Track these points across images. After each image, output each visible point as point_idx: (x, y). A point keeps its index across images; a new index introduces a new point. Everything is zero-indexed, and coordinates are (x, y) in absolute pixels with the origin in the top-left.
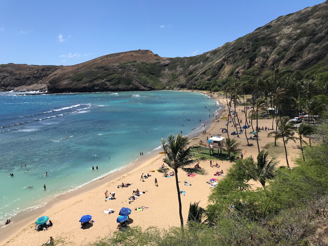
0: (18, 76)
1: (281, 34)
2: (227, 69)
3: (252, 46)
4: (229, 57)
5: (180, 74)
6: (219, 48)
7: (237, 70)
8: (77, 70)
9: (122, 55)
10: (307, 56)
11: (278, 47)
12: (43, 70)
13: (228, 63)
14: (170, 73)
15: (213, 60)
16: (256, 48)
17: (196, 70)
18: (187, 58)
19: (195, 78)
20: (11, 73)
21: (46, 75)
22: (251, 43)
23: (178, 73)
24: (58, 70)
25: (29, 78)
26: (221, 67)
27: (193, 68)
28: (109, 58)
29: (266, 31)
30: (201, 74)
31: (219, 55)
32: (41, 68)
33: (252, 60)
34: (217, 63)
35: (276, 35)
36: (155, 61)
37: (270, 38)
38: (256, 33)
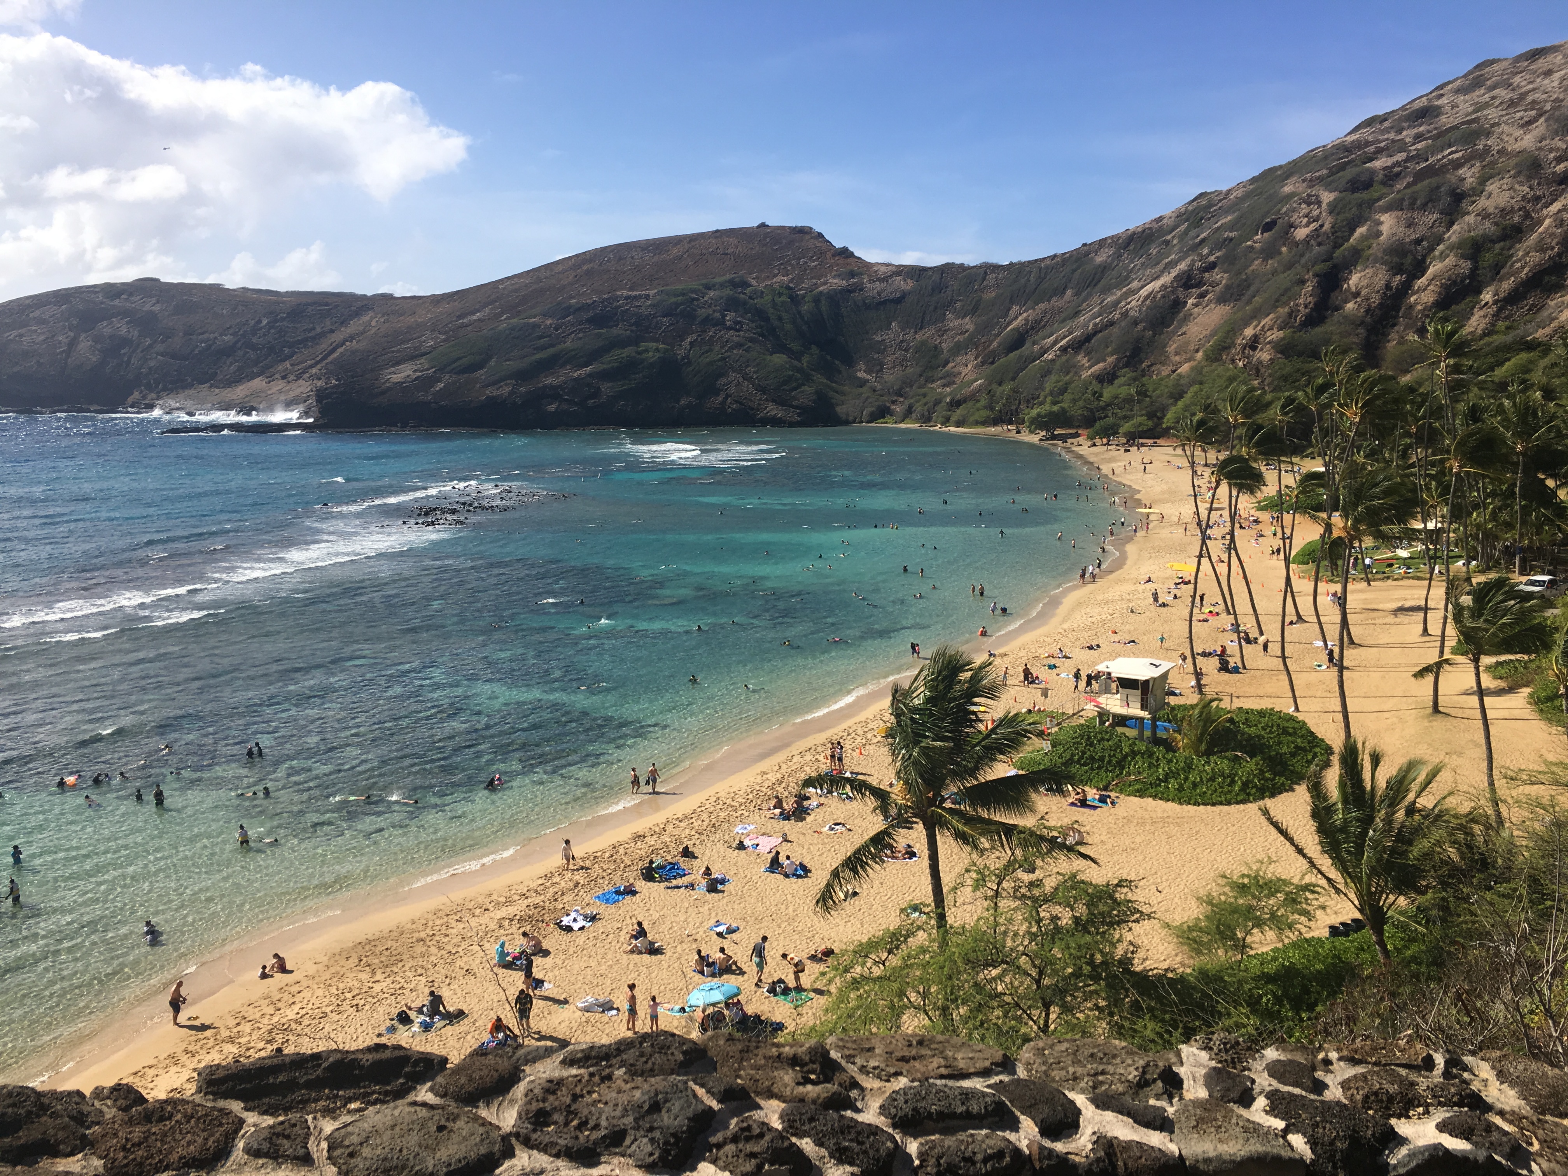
0: (177, 342)
1: (1487, 150)
2: (1202, 323)
3: (1333, 208)
4: (1212, 266)
5: (958, 349)
6: (1160, 219)
7: (1249, 332)
8: (460, 317)
9: (676, 250)
11: (1470, 219)
12: (297, 313)
13: (1202, 296)
14: (914, 337)
15: (1125, 280)
16: (1353, 221)
17: (1038, 326)
18: (996, 268)
19: (1036, 367)
20: (148, 326)
21: (309, 341)
22: (1327, 197)
23: (948, 342)
24: (365, 318)
25: (227, 352)
26: (1166, 314)
27: (1025, 315)
28: (615, 264)
29: (1407, 135)
30: (1064, 349)
31: (1160, 256)
32: (292, 303)
33: (1333, 279)
34: (1147, 297)
35: (1460, 154)
36: (835, 283)
37: (1431, 171)
38: (1359, 145)
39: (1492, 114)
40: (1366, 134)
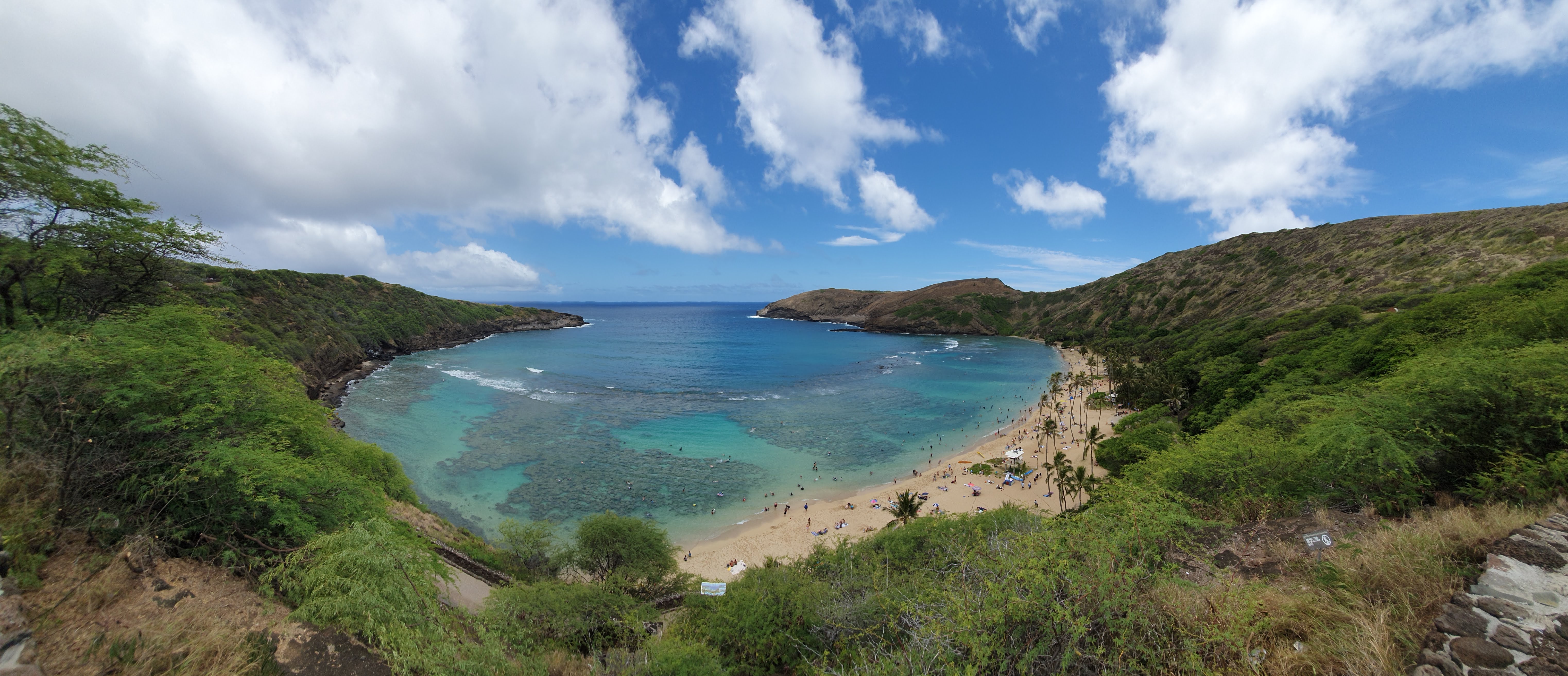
0: (836, 305)
1: (1163, 277)
2: (1096, 315)
3: (1128, 289)
4: (1100, 299)
5: (1033, 315)
6: (1090, 283)
7: (1106, 320)
9: (960, 284)
10: (1187, 313)
11: (1158, 296)
12: (864, 298)
13: (1096, 307)
14: (1022, 312)
15: (1079, 300)
16: (1132, 293)
17: (1055, 311)
18: (1043, 294)
19: (1052, 323)
20: (831, 300)
21: (866, 305)
22: (1127, 286)
23: (1031, 314)
24: (882, 298)
25: (848, 307)
26: (1088, 312)
27: (1050, 308)
28: (943, 288)
29: (1147, 270)
30: (1060, 319)
31: (1088, 294)
32: (863, 295)
33: (1126, 307)
34: (1084, 305)
35: (1158, 278)
36: (1003, 295)
37: (1151, 282)
38: (1137, 271)
39: (1166, 268)
40: (1139, 269)
